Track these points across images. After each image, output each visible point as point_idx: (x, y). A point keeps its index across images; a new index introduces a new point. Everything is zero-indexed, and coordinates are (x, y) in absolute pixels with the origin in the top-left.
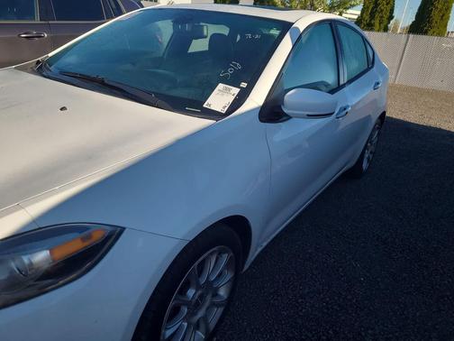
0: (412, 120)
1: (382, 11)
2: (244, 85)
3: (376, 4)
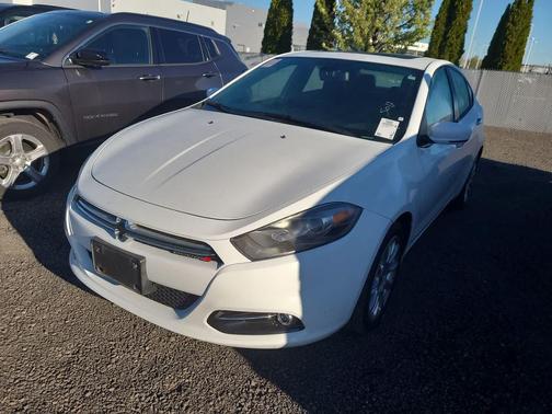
0: (496, 159)
1: (451, 45)
2: (401, 119)
3: (445, 38)
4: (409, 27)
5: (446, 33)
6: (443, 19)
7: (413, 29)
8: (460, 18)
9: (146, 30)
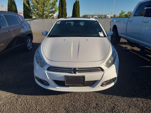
1: (64, 13)
2: (102, 32)
3: (62, 12)
4: (52, 9)
5: (62, 10)
6: (60, 7)
7: (54, 9)
8: (64, 7)
9: (3, 16)
